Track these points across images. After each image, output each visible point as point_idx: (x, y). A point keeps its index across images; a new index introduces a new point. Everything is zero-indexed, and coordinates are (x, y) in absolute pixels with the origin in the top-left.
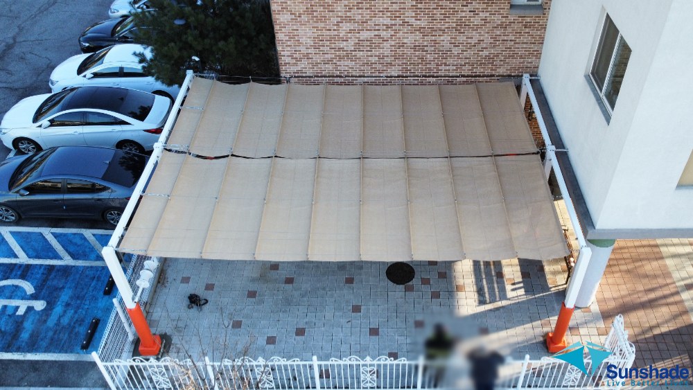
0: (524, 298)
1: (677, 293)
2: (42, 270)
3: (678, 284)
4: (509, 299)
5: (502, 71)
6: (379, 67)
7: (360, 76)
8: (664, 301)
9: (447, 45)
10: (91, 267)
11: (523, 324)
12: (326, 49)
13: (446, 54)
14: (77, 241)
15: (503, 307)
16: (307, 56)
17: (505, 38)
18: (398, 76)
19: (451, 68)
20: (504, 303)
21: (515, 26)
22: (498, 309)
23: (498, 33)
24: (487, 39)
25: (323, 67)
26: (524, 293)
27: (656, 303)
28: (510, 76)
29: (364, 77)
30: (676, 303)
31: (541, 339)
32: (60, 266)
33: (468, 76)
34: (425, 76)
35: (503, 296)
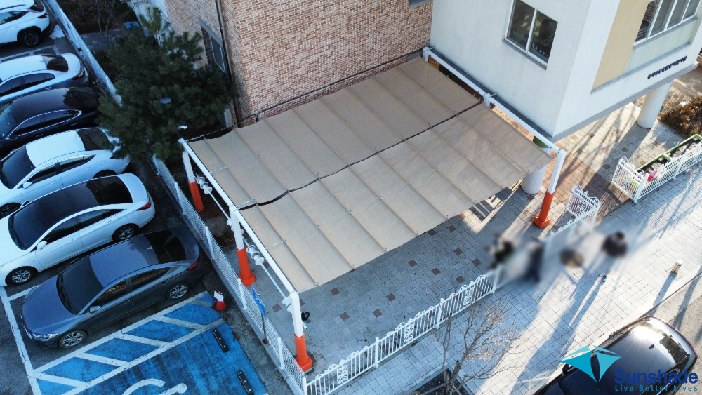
0: (502, 204)
1: (576, 158)
2: (151, 363)
3: (573, 153)
4: (495, 208)
5: (407, 51)
6: (325, 79)
7: (311, 92)
8: (573, 167)
9: (370, 45)
10: (191, 339)
11: (515, 220)
12: (284, 80)
13: (369, 52)
14: (156, 327)
15: (495, 215)
16: (271, 91)
17: (408, 26)
18: (339, 81)
19: (374, 61)
20: (494, 212)
21: (413, 16)
22: (493, 218)
23: (403, 24)
24: (397, 32)
25: (283, 94)
26: (500, 201)
27: (570, 170)
28: (412, 53)
29: (314, 91)
30: (579, 165)
31: (530, 223)
32: (164, 353)
33: (386, 63)
34: (357, 74)
35: (491, 209)
